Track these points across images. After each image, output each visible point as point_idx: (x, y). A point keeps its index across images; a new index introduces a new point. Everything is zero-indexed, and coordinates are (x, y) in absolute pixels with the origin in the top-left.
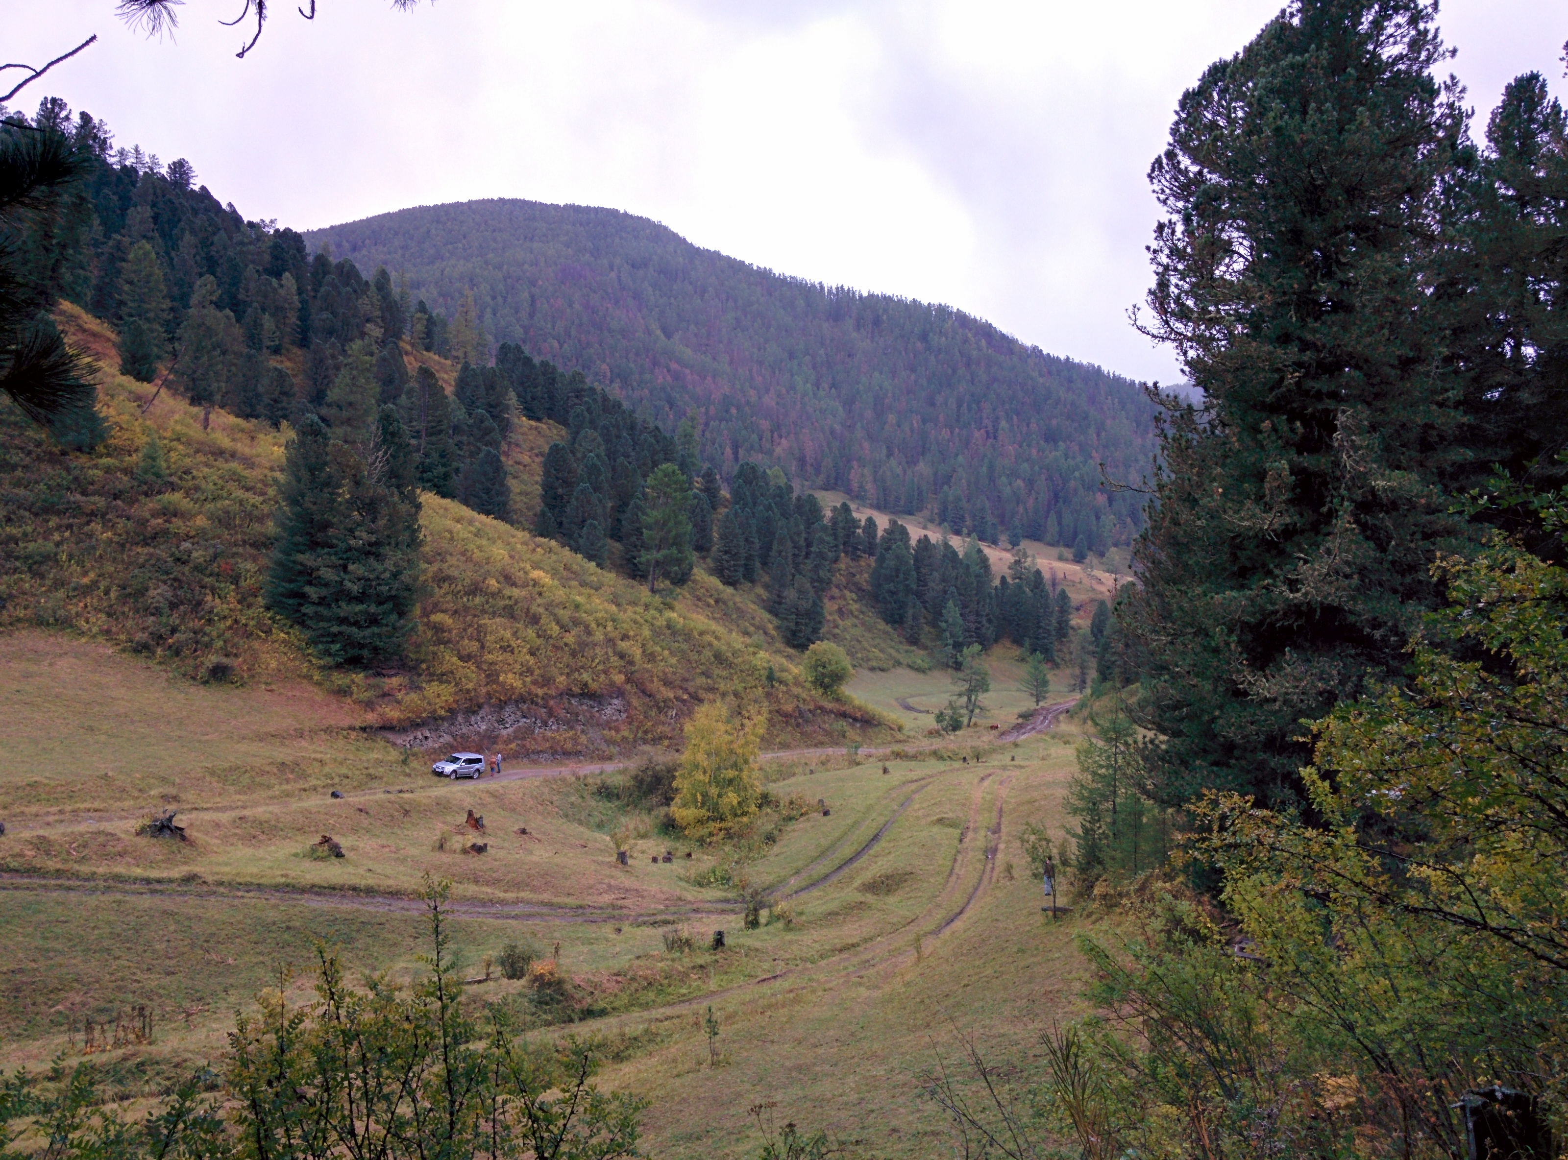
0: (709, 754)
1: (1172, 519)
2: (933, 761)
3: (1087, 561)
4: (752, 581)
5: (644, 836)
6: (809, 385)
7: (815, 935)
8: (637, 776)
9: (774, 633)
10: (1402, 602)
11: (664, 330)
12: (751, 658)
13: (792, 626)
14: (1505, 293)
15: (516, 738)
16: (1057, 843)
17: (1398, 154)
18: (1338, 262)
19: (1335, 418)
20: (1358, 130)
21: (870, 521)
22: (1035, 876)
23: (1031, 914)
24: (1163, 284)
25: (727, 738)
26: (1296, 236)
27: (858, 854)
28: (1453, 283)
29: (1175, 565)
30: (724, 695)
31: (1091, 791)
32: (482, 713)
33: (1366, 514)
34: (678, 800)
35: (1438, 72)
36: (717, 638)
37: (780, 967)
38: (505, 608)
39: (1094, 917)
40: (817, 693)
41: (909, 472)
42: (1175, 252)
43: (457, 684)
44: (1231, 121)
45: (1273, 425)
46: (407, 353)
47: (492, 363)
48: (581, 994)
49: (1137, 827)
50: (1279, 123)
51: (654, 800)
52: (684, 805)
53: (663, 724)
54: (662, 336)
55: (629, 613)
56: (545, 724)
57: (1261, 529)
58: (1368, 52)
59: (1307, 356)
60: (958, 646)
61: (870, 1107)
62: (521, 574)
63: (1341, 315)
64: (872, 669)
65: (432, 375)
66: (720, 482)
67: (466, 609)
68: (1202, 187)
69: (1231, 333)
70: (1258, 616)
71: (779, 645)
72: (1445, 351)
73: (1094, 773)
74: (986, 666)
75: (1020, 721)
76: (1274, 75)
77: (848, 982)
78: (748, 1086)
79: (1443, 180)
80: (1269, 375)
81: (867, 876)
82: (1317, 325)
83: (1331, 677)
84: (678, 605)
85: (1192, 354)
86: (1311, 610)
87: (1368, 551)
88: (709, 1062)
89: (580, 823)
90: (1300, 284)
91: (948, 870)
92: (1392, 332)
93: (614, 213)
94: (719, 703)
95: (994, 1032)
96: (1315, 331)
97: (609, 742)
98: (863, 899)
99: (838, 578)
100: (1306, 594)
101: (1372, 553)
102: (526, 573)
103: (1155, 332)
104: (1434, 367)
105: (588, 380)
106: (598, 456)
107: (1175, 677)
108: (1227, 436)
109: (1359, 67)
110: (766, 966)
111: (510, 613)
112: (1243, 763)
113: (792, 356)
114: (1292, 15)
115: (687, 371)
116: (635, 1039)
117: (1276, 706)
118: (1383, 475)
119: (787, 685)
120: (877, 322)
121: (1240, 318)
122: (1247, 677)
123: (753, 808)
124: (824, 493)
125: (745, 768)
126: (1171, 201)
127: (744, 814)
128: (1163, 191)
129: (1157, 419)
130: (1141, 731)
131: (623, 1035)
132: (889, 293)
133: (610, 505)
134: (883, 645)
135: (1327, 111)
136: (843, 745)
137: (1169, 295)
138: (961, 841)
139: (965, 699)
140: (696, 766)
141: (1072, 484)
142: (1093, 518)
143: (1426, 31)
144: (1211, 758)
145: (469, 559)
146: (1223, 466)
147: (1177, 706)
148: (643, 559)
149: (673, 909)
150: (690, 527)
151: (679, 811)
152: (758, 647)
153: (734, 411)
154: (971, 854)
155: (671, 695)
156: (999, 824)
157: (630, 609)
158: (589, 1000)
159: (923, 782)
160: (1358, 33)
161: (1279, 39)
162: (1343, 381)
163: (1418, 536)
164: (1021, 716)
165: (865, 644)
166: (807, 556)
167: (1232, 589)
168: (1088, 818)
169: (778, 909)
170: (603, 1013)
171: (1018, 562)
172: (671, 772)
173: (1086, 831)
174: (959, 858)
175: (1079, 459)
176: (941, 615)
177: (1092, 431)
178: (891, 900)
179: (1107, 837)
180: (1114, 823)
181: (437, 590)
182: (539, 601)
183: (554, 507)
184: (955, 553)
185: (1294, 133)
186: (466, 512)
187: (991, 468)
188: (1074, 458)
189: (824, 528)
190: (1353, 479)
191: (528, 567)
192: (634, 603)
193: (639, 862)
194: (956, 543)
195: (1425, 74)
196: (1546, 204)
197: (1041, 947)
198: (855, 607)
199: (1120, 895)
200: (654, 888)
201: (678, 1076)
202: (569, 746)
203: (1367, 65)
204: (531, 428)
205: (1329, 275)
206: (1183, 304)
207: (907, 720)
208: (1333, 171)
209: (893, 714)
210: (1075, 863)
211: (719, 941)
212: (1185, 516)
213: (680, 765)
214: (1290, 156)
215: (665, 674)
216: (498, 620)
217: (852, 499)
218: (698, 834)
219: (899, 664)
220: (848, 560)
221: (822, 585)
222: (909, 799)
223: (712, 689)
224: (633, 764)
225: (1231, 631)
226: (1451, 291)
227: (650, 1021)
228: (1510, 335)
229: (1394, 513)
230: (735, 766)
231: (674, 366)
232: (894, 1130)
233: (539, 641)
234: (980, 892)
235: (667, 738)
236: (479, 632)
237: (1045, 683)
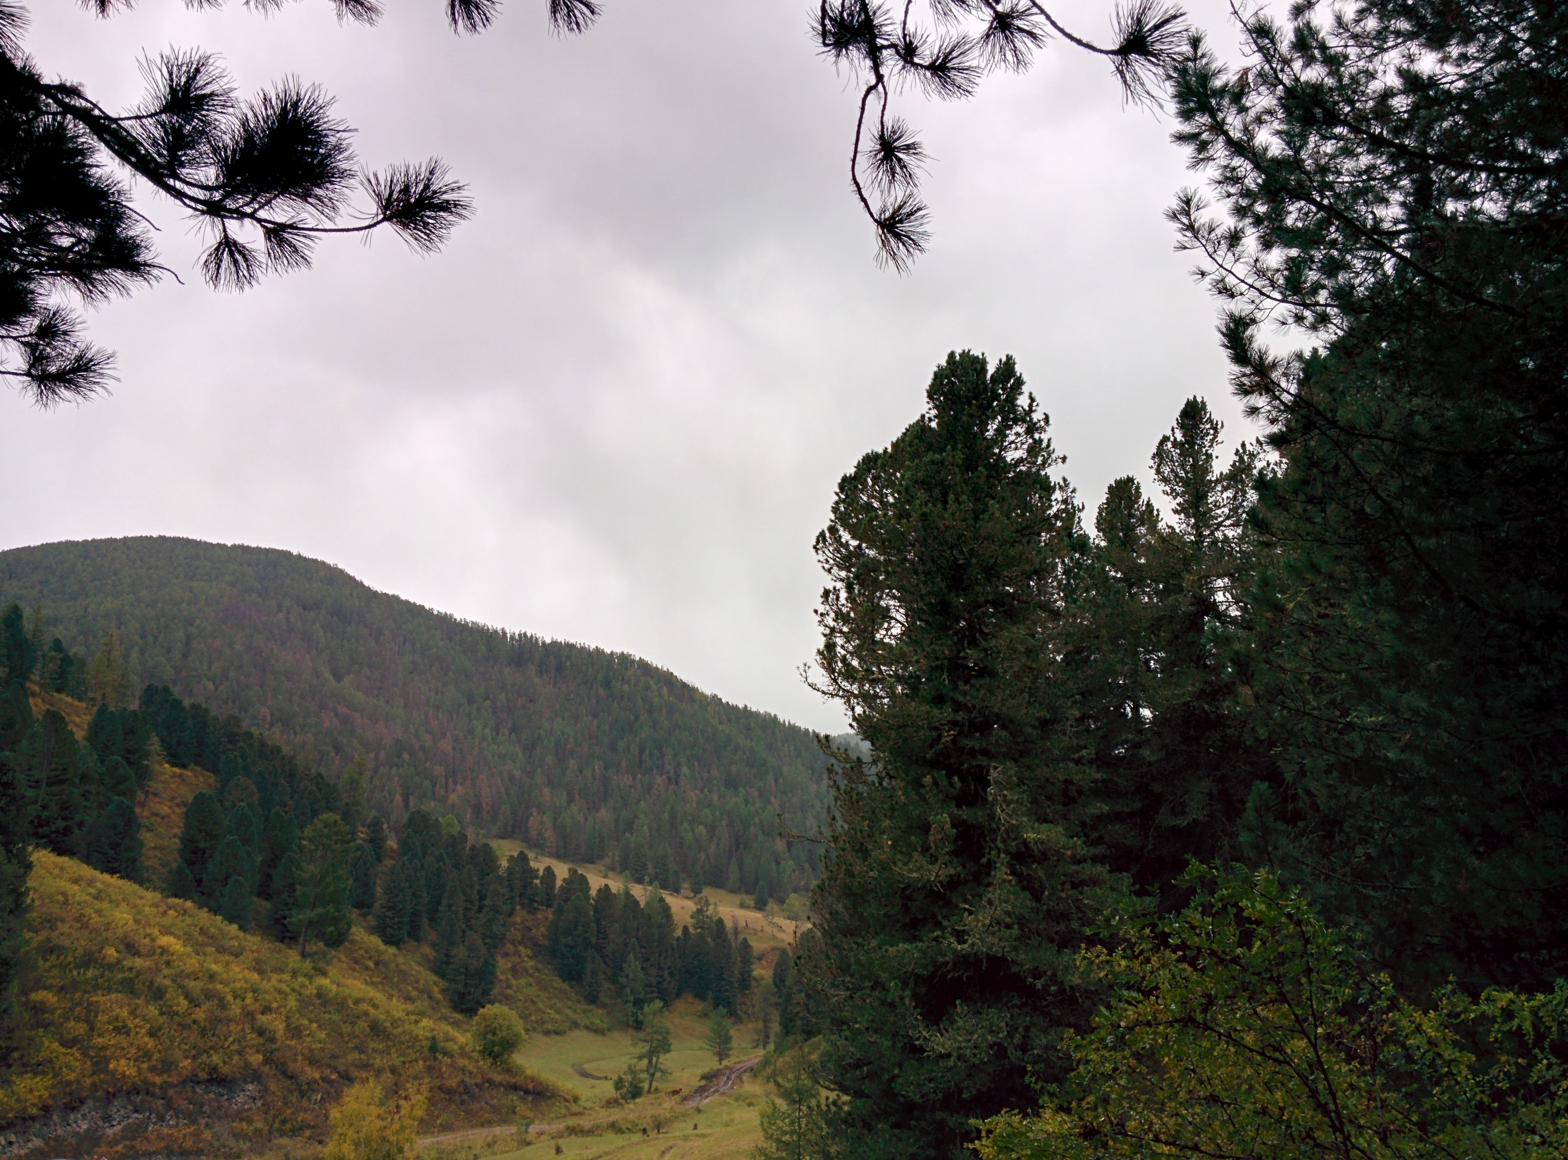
0: (357, 1145)
1: (847, 870)
2: (610, 1136)
3: (768, 908)
4: (418, 940)
6: (487, 731)
9: (440, 996)
10: (1058, 951)
11: (334, 674)
12: (413, 1027)
13: (460, 987)
14: (1122, 661)
15: (123, 1138)
17: (1024, 541)
18: (981, 632)
19: (988, 774)
20: (990, 519)
21: (549, 870)
24: (830, 646)
25: (380, 1123)
26: (944, 608)
28: (1078, 651)
29: (852, 916)
30: (379, 1072)
32: (85, 1109)
33: (1021, 864)
35: (1054, 473)
36: (375, 1006)
38: (123, 981)
40: (485, 1064)
41: (590, 819)
42: (840, 616)
43: (55, 1076)
44: (884, 505)
45: (934, 778)
46: (33, 694)
47: (134, 706)
50: (924, 509)
53: (306, 1110)
54: (331, 678)
55: (274, 982)
56: (161, 1118)
57: (929, 880)
58: (995, 454)
59: (961, 716)
60: (639, 1003)
62: (147, 941)
63: (987, 680)
64: (547, 1033)
65: (62, 719)
66: (387, 832)
67: (75, 984)
68: (862, 560)
69: (893, 693)
70: (930, 968)
71: (445, 1011)
72: (1077, 713)
73: (779, 1141)
74: (668, 1024)
75: (703, 1083)
76: (917, 469)
79: (1063, 562)
80: (927, 733)
82: (967, 687)
83: (1000, 1030)
84: (331, 971)
85: (859, 710)
86: (978, 961)
87: (1025, 900)
90: (950, 650)
92: (1031, 696)
93: (287, 554)
94: (371, 1084)
96: (965, 693)
97: (239, 1136)
99: (514, 933)
100: (973, 944)
101: (1028, 902)
102: (153, 940)
103: (825, 689)
104: (1069, 727)
105: (245, 725)
106: (250, 805)
107: (855, 1033)
108: (893, 788)
109: (988, 466)
111: (129, 987)
112: (923, 1123)
113: (471, 700)
114: (930, 420)
115: (357, 715)
117: (951, 1062)
118: (1033, 828)
119: (452, 1056)
120: (559, 668)
121: (899, 679)
122: (922, 1033)
124: (500, 842)
126: (835, 570)
128: (827, 561)
129: (830, 771)
130: (824, 1093)
132: (572, 641)
133: (260, 859)
134: (559, 1005)
135: (963, 502)
136: (512, 1123)
137: (835, 656)
139: (645, 1062)
141: (752, 829)
142: (774, 865)
143: (1041, 441)
144: (892, 1119)
145: (85, 926)
146: (892, 818)
147: (858, 1065)
148: (293, 920)
150: (350, 882)
152: (422, 1014)
153: (406, 756)
155: (317, 1075)
157: (275, 977)
160: (985, 439)
161: (921, 440)
162: (992, 739)
163: (1068, 886)
164: (704, 1077)
165: (540, 1005)
166: (480, 910)
167: (905, 940)
171: (700, 911)
175: (759, 804)
176: (621, 969)
177: (770, 777)
181: (41, 962)
182: (166, 971)
183: (193, 863)
184: (636, 903)
185: (937, 520)
186: (87, 871)
187: (673, 815)
188: (754, 804)
189: (500, 879)
190: (1007, 831)
191: (156, 932)
192: (279, 970)
194: (639, 892)
195: (1043, 473)
196: (1149, 586)
198: (530, 964)
202: (188, 1144)
203: (994, 465)
204: (174, 775)
205: (973, 643)
206: (849, 665)
207: (584, 1090)
208: (972, 553)
209: (569, 1084)
212: (858, 868)
214: (936, 538)
215: (311, 1050)
216: (113, 996)
217: (530, 848)
219: (575, 1025)
220: (524, 913)
221: (494, 941)
223: (365, 1066)
225: (905, 984)
226: (1077, 657)
228: (1129, 698)
229: (1045, 864)
230: (387, 1156)
231: (342, 710)
233: (161, 1020)
235: (309, 1127)
236: (89, 1012)
237: (727, 1039)
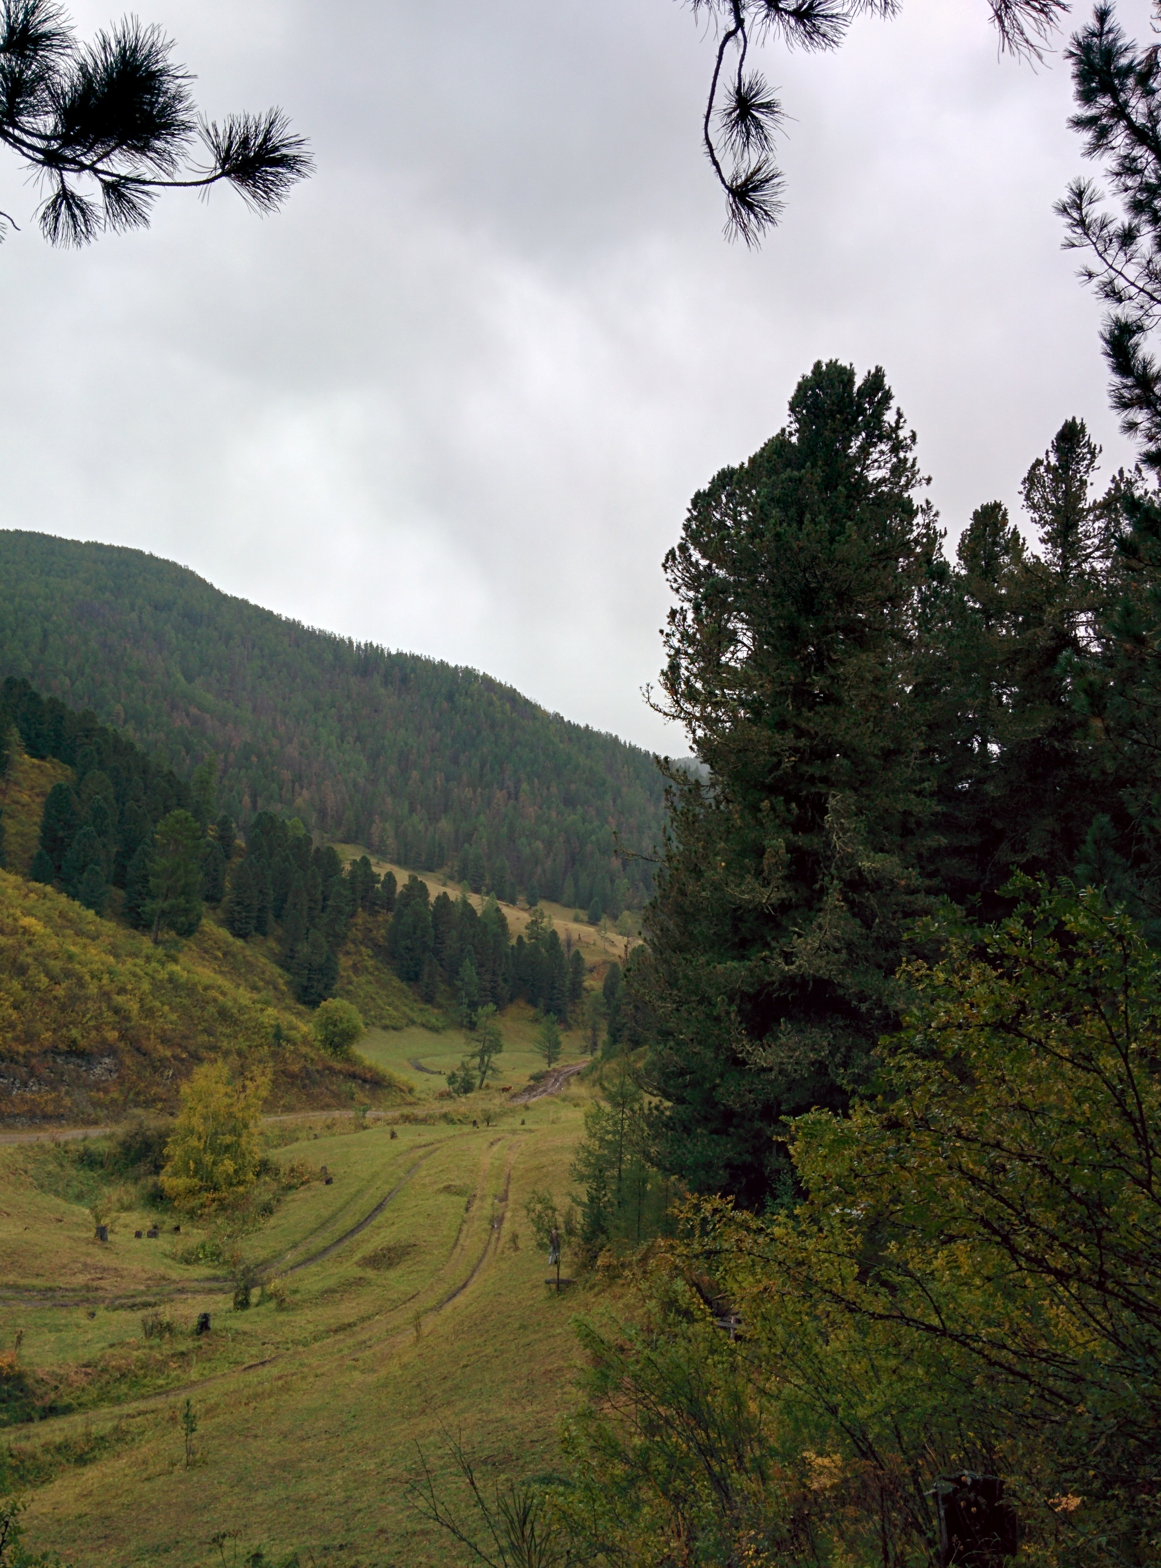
0: (205, 1119)
1: (679, 889)
2: (442, 1125)
3: (601, 923)
4: (264, 934)
5: (128, 1208)
6: (333, 738)
7: (309, 1315)
8: (124, 1142)
9: (284, 988)
10: (885, 977)
11: (185, 675)
12: (259, 1015)
13: (304, 981)
14: (973, 695)
16: (564, 1212)
17: (880, 566)
18: (830, 659)
19: (826, 801)
20: (847, 542)
21: (390, 876)
22: (541, 1246)
23: (535, 1287)
24: (674, 667)
25: (227, 1100)
26: (793, 633)
27: (360, 1226)
28: (928, 683)
29: (682, 933)
30: (226, 1054)
31: (598, 1158)
33: (854, 892)
34: (168, 1168)
35: (917, 496)
36: (224, 994)
37: (269, 1352)
39: (596, 1290)
40: (325, 1053)
41: (431, 829)
42: (686, 637)
44: (737, 523)
45: (772, 805)
48: (44, 1389)
49: (641, 1194)
50: (778, 529)
51: (142, 1168)
52: (176, 1174)
53: (158, 1084)
54: (182, 679)
55: (129, 965)
56: (25, 1084)
57: (760, 903)
58: (856, 473)
59: (803, 742)
60: (473, 1005)
61: (358, 1505)
62: (10, 921)
63: (832, 708)
64: (385, 1028)
66: (235, 831)
68: (711, 580)
69: (735, 716)
70: (757, 987)
71: (289, 1001)
72: (922, 745)
73: (601, 1139)
74: (501, 1027)
75: (532, 1083)
76: (774, 486)
77: (341, 1365)
78: (225, 1488)
79: (920, 590)
80: (768, 758)
81: (368, 1249)
82: (811, 714)
83: (822, 1048)
84: (182, 958)
85: (700, 733)
86: (804, 982)
87: (853, 928)
88: (184, 1462)
89: (57, 1194)
90: (796, 676)
91: (453, 1241)
92: (876, 725)
93: (139, 554)
94: (220, 1063)
95: (492, 1416)
96: (808, 720)
97: (96, 1104)
98: (362, 1274)
99: (355, 933)
100: (800, 966)
101: (859, 930)
102: (15, 920)
103: (667, 710)
104: (913, 759)
105: (99, 720)
106: (105, 799)
107: (680, 1043)
108: (730, 812)
109: (849, 486)
110: (254, 1351)
112: (741, 1131)
113: (317, 707)
114: (791, 434)
115: (208, 716)
116: (102, 1438)
117: (772, 1076)
118: (868, 857)
119: (295, 1044)
120: (405, 680)
121: (742, 703)
122: (745, 1046)
123: (251, 1176)
124: (344, 846)
125: (245, 1132)
126: (683, 590)
127: (240, 1183)
128: (676, 581)
129: (668, 792)
130: (647, 1098)
131: (88, 1435)
132: (417, 653)
133: (115, 850)
134: (397, 1002)
135: (820, 523)
136: (350, 1107)
137: (679, 677)
138: (467, 1209)
139: (478, 1060)
140: (191, 1132)
141: (589, 847)
142: (608, 881)
143: (906, 460)
144: (712, 1125)
146: (727, 840)
147: (682, 1073)
148: (147, 909)
149: (155, 1290)
150: (200, 877)
151: (168, 1181)
152: (267, 1003)
153: (254, 759)
154: (477, 1223)
155: (169, 1054)
156: (506, 1191)
157: (130, 961)
158: (52, 1395)
159: (431, 1148)
160: (847, 456)
161: (780, 455)
162: (833, 767)
163: (899, 915)
164: (533, 1078)
165: (380, 1002)
166: (323, 910)
167: (733, 959)
168: (594, 1186)
169: (271, 1288)
170: (68, 1410)
171: (534, 923)
172: (162, 1137)
173: (592, 1199)
174: (465, 1227)
175: (596, 823)
176: (457, 973)
177: (609, 797)
178: (392, 1274)
179: (612, 1205)
180: (619, 1190)
182: (29, 950)
183: (53, 850)
184: (474, 912)
185: (792, 540)
187: (512, 828)
188: (591, 822)
189: (343, 882)
190: (841, 859)
191: (18, 913)
192: (134, 955)
193: (120, 1238)
194: (475, 900)
195: (906, 495)
196: (1007, 618)
197: (543, 1322)
198: (370, 963)
199: (623, 1265)
200: (135, 1267)
201: (148, 1479)
202: (50, 1109)
203: (855, 485)
204: (33, 766)
205: (820, 669)
206: (692, 686)
207: (419, 1081)
208: (825, 576)
209: (403, 1075)
210: (579, 1232)
211: (204, 1324)
212: (691, 887)
213: (173, 1130)
214: (789, 559)
215: (163, 1029)
217: (372, 853)
218: (189, 1206)
219: (413, 1022)
220: (365, 915)
221: (337, 940)
222: (416, 1165)
223: (214, 1048)
224: (121, 1130)
225: (731, 1000)
226: (927, 689)
227: (121, 1417)
228: (977, 732)
229: (879, 892)
230: (234, 1131)
231: (193, 710)
232: (382, 1531)
233: (24, 994)
234: (484, 1264)
235: (161, 1100)
237: (557, 1044)
